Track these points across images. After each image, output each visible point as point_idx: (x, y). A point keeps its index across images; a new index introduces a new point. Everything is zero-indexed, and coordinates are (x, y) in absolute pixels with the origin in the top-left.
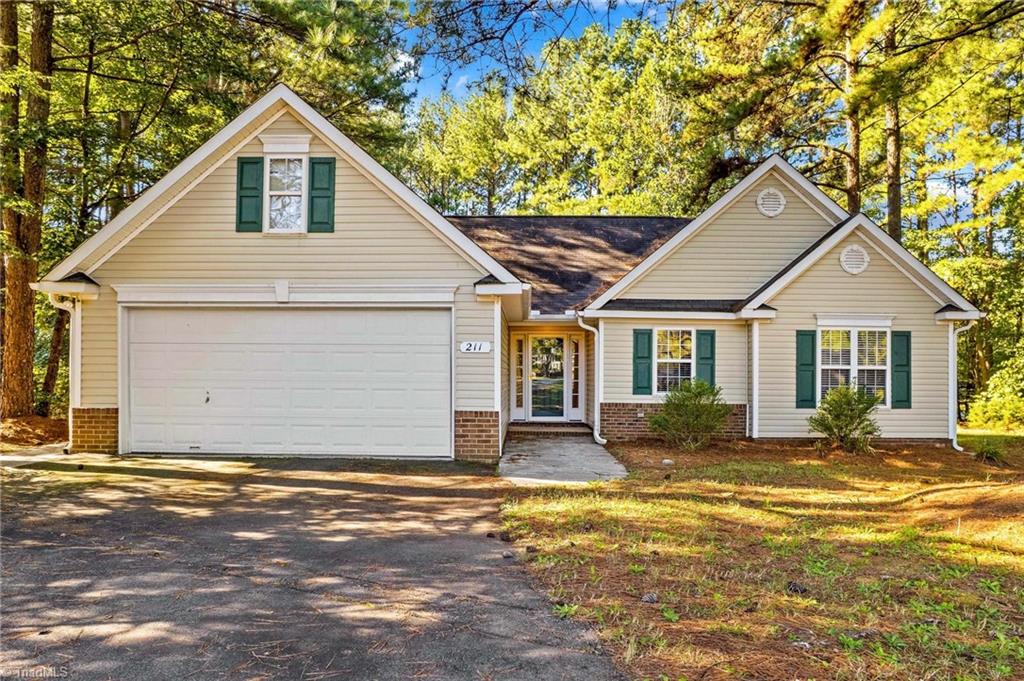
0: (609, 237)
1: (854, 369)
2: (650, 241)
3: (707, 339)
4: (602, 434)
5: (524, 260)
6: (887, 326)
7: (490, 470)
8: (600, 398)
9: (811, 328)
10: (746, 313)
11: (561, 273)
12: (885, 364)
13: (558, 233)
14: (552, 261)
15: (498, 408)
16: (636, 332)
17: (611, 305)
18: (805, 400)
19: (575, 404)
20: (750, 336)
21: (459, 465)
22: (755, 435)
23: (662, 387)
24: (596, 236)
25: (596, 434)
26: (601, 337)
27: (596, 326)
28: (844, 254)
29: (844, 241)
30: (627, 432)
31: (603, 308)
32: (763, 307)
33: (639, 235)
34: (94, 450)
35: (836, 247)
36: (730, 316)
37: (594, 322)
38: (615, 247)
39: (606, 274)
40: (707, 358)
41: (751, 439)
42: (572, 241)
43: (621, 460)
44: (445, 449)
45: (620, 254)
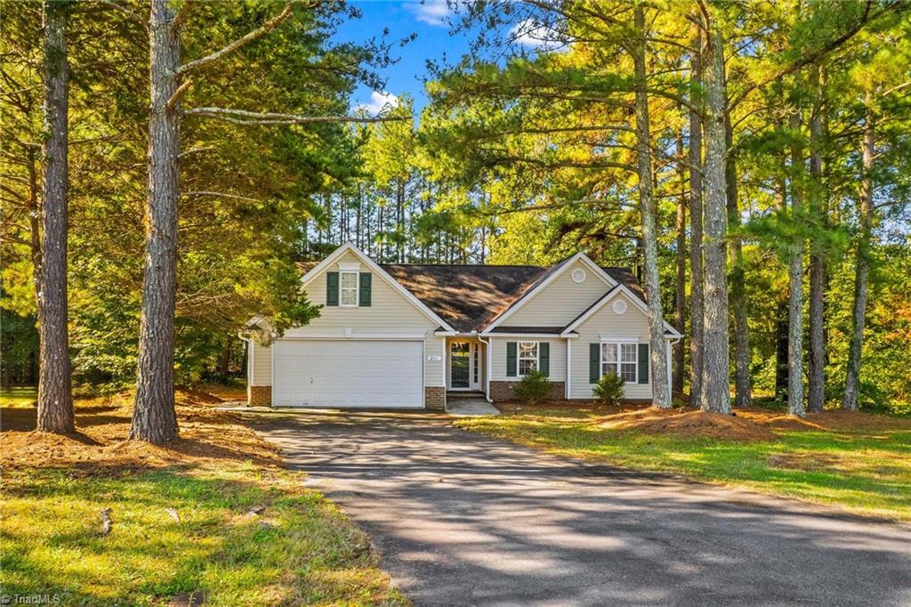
0: (495, 281)
1: (619, 363)
2: (519, 284)
3: (545, 348)
4: (490, 397)
5: (447, 298)
6: (635, 341)
7: (443, 412)
8: (490, 378)
9: (597, 342)
10: (564, 335)
11: (468, 306)
12: (635, 360)
13: (465, 278)
14: (462, 298)
15: (444, 385)
16: (508, 344)
17: (496, 330)
18: (594, 379)
19: (476, 381)
20: (567, 346)
21: (427, 410)
22: (569, 398)
23: (521, 373)
24: (487, 280)
25: (488, 397)
26: (490, 346)
27: (488, 341)
28: (614, 304)
29: (614, 297)
30: (504, 396)
31: (491, 331)
32: (572, 332)
33: (513, 280)
34: (261, 405)
35: (610, 300)
36: (557, 336)
37: (487, 339)
38: (499, 289)
39: (493, 307)
40: (545, 358)
41: (567, 400)
42: (473, 285)
43: (499, 409)
44: (421, 403)
45: (501, 294)
